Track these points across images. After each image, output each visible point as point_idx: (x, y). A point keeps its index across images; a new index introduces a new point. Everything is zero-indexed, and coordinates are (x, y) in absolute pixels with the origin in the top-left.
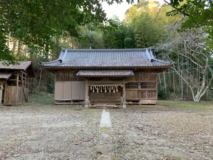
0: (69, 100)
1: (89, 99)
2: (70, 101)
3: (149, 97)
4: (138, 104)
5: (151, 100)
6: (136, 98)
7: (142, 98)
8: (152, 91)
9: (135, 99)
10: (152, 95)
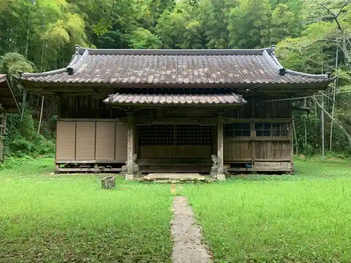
0: (91, 162)
1: (136, 162)
2: (92, 165)
3: (274, 155)
4: (250, 173)
5: (279, 163)
6: (244, 158)
7: (260, 158)
8: (281, 142)
9: (242, 159)
10: (281, 151)
